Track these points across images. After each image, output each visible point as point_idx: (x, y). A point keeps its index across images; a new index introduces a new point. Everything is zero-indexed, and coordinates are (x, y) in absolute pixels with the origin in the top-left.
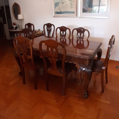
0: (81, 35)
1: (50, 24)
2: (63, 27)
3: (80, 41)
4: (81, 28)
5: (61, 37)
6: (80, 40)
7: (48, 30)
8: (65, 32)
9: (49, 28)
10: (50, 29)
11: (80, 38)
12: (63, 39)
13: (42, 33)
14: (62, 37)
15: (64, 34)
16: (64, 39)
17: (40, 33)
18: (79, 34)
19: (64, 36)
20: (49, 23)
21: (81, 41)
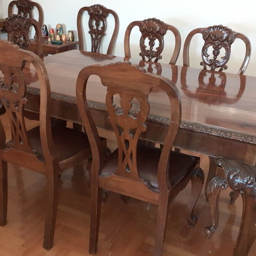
0: (218, 53)
1: (101, 7)
2: (154, 20)
3: (213, 76)
4: (221, 27)
5: (144, 59)
6: (212, 71)
7: (92, 32)
8: (160, 42)
9: (98, 25)
10: (101, 25)
11: (214, 63)
12: (150, 66)
13: (73, 41)
14: (147, 59)
15: (154, 49)
16: (153, 66)
17: (64, 39)
18: (210, 50)
19: (153, 57)
20: (98, 6)
21: (217, 76)
